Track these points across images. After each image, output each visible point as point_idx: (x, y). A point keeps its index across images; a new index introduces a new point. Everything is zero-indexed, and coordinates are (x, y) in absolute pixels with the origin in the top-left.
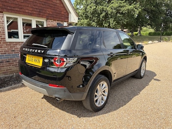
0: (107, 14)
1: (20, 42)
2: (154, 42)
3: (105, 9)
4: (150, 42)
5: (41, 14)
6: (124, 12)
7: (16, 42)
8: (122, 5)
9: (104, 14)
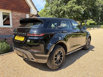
0: (64, 12)
2: (95, 28)
3: (63, 9)
4: (92, 29)
5: (7, 7)
6: (75, 10)
8: (73, 6)
9: (62, 12)
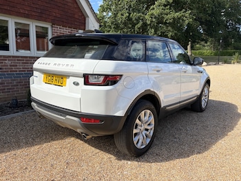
0: (145, 25)
1: (10, 57)
2: (210, 63)
3: (142, 18)
4: (204, 64)
5: (44, 15)
6: (168, 22)
7: (4, 56)
8: (165, 12)
9: (140, 24)
